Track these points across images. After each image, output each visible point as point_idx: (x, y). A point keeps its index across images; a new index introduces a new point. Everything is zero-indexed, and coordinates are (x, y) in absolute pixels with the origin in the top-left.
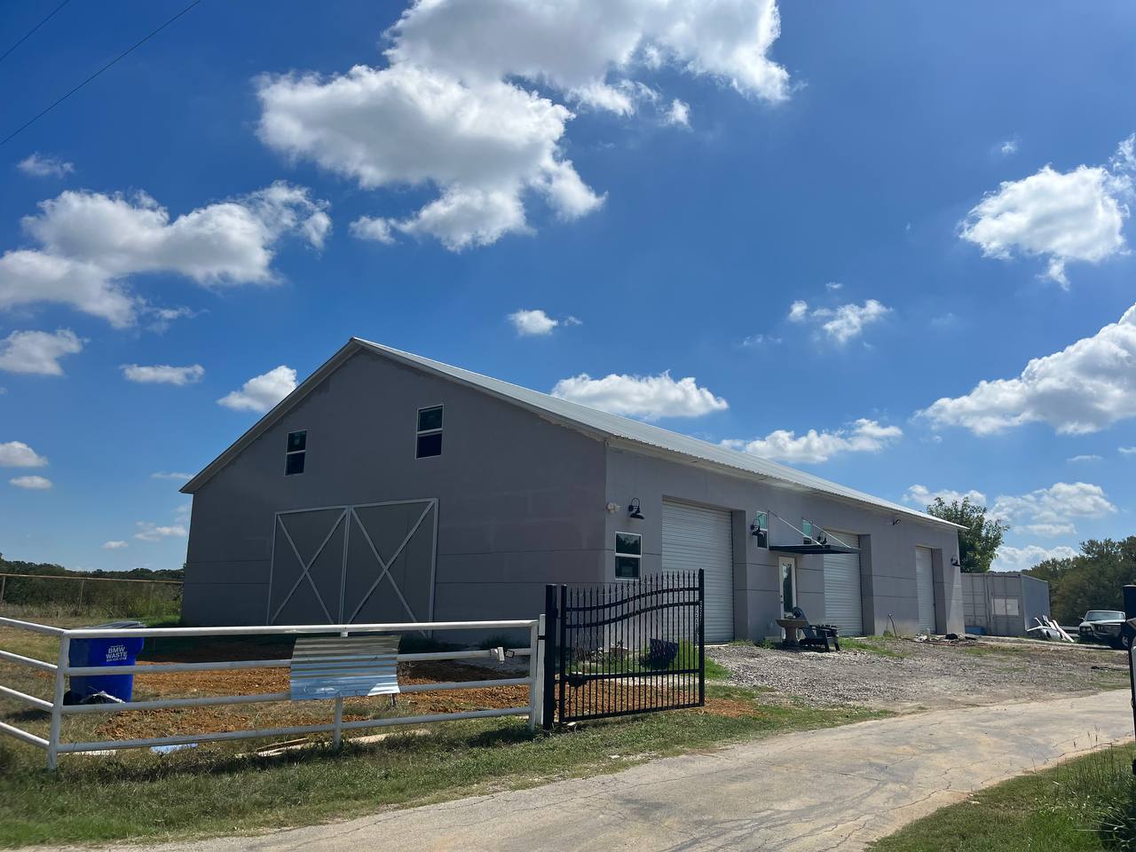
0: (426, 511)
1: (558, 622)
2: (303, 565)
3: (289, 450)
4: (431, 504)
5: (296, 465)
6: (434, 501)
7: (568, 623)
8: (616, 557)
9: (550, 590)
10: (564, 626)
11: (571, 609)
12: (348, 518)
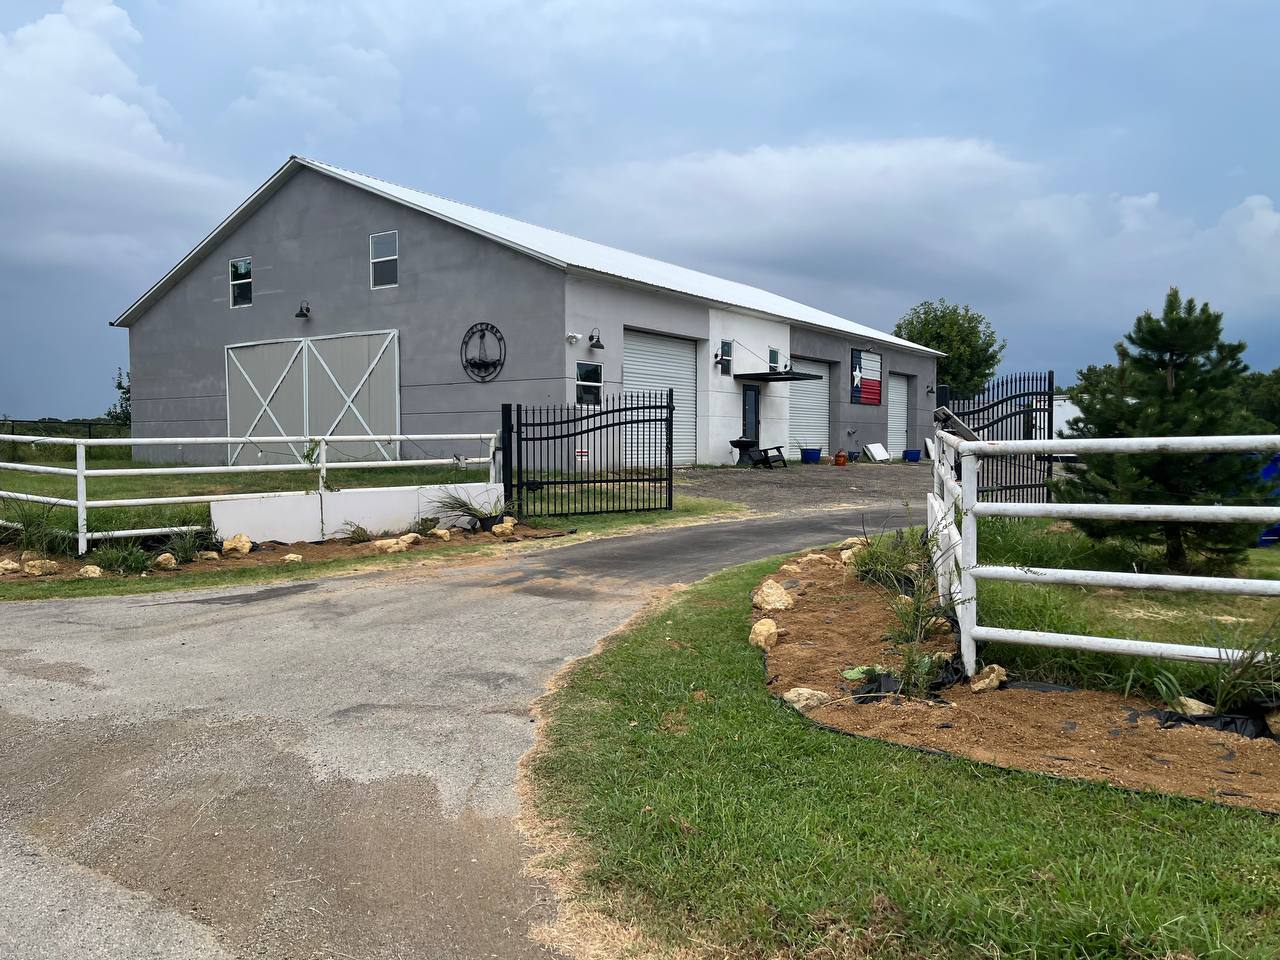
0: (387, 343)
1: (514, 436)
2: (262, 400)
3: (234, 279)
4: (392, 335)
5: (243, 294)
6: (394, 332)
7: (524, 436)
8: (577, 385)
9: (506, 409)
10: (520, 440)
11: (526, 425)
12: (305, 351)
